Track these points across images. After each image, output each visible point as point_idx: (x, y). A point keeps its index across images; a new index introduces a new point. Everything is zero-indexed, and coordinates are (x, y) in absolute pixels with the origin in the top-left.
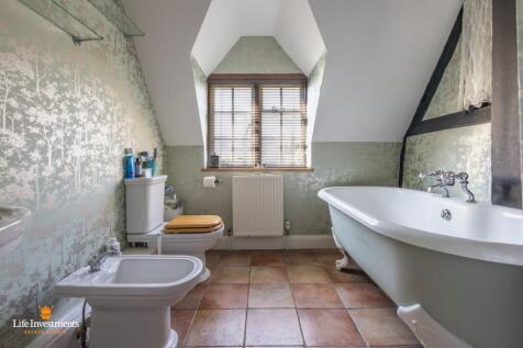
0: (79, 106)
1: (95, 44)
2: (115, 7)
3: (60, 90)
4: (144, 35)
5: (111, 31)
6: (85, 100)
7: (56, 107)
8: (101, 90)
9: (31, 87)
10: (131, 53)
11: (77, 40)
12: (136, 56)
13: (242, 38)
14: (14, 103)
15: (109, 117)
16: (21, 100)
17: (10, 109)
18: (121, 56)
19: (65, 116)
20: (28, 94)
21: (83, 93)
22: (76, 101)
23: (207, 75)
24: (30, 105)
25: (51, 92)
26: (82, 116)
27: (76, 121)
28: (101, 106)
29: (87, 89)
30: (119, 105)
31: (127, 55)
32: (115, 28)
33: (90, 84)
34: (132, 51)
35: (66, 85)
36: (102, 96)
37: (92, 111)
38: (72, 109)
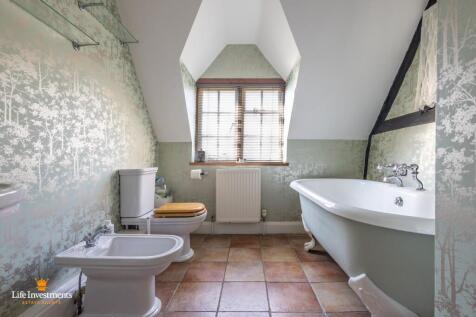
0: (77, 103)
1: (93, 49)
2: (111, 17)
3: (61, 89)
4: (137, 42)
5: (108, 37)
6: (83, 98)
7: (57, 104)
8: (98, 90)
9: (34, 85)
10: (126, 58)
11: (76, 45)
12: (131, 62)
13: (228, 46)
14: (18, 99)
15: (105, 114)
16: (26, 96)
17: (15, 103)
18: (117, 61)
19: (65, 112)
20: (32, 92)
21: (82, 92)
22: (75, 99)
23: (196, 79)
24: (34, 101)
25: (52, 90)
26: (81, 112)
27: (75, 117)
28: (98, 105)
29: (86, 89)
30: (115, 104)
31: (123, 60)
32: (111, 36)
33: (88, 85)
34: (127, 56)
35: (65, 84)
36: (99, 96)
37: (90, 109)
38: (71, 106)
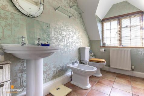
0: (70, 31)
1: (73, 17)
2: (77, 8)
3: (67, 28)
4: (83, 12)
5: (76, 14)
6: (71, 29)
7: (66, 31)
8: (74, 27)
9: (62, 27)
10: (81, 18)
11: (70, 17)
12: (82, 18)
14: (60, 31)
15: (76, 33)
16: (61, 30)
17: (59, 32)
18: (78, 19)
19: (68, 33)
20: (62, 29)
21: (71, 28)
22: (70, 30)
24: (62, 31)
25: (65, 28)
26: (71, 33)
27: (70, 34)
28: (74, 30)
29: (72, 27)
30: (78, 30)
31: (80, 18)
32: (77, 13)
33: (72, 26)
35: (68, 26)
36: (75, 28)
37: (73, 32)
38: (69, 31)
